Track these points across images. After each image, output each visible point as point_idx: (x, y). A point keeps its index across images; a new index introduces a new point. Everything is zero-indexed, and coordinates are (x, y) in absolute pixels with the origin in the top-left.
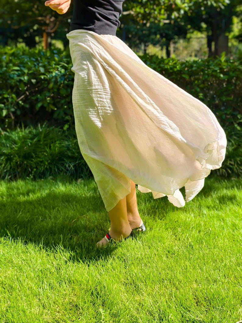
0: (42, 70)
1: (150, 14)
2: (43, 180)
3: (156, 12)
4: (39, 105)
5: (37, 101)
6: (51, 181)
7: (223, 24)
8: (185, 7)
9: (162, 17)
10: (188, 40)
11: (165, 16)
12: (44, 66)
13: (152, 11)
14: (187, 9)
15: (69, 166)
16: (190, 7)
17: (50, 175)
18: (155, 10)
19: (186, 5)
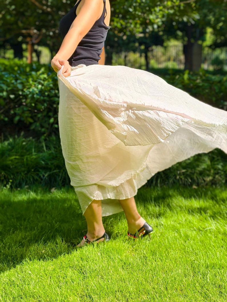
0: (20, 86)
1: (126, 28)
2: (19, 189)
3: (132, 26)
4: (17, 118)
5: (15, 115)
6: (27, 190)
7: (197, 34)
8: (158, 22)
9: (138, 30)
10: (166, 48)
11: (141, 30)
12: (22, 83)
13: (129, 25)
14: (160, 24)
15: (44, 176)
16: (163, 22)
17: (26, 185)
18: (131, 24)
19: (159, 20)
